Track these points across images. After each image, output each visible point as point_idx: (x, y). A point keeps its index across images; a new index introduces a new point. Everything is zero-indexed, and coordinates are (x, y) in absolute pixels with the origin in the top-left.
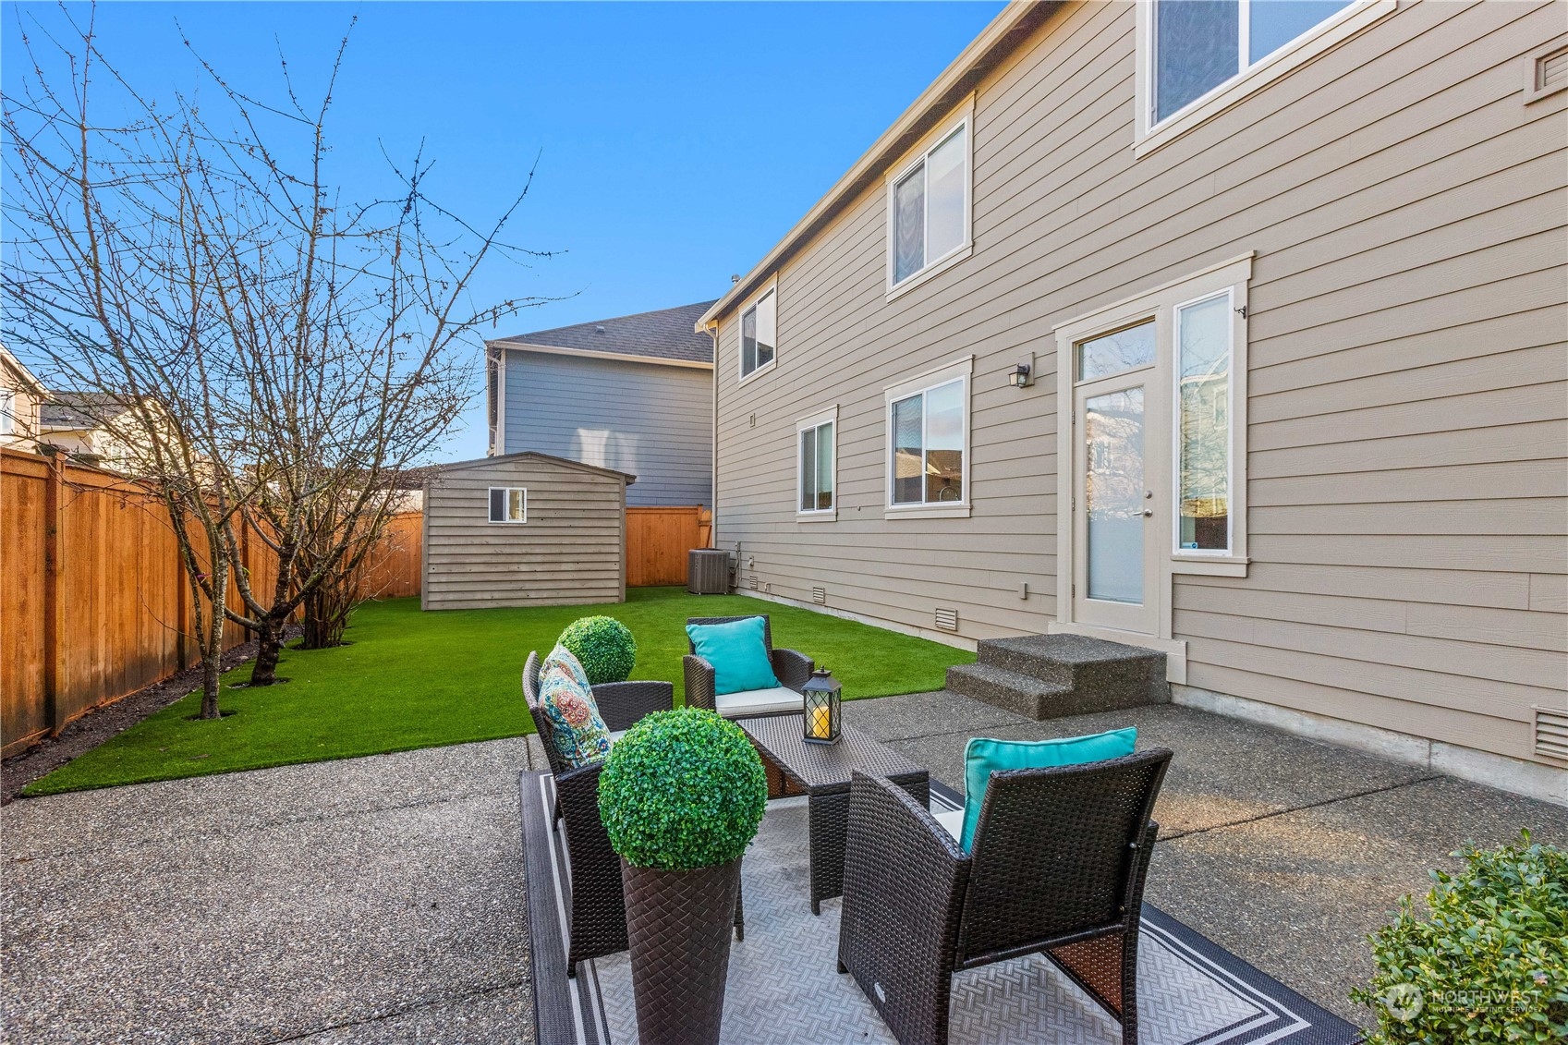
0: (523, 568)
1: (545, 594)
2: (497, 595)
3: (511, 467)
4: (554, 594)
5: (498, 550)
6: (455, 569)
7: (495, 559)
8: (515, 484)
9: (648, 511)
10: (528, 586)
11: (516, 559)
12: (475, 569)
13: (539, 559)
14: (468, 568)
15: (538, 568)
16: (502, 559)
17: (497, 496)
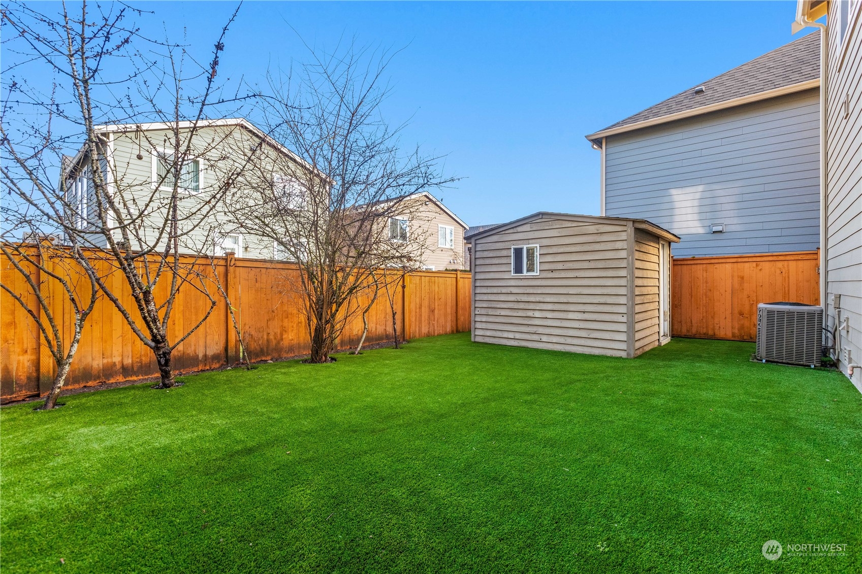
0: (537, 314)
1: (555, 339)
2: (518, 336)
3: (527, 228)
4: (562, 340)
5: (519, 298)
6: (491, 312)
7: (516, 306)
8: (530, 241)
9: (740, 260)
10: (541, 330)
11: (532, 306)
12: (503, 313)
13: (550, 307)
14: (498, 312)
15: (549, 315)
16: (522, 306)
17: (518, 252)
